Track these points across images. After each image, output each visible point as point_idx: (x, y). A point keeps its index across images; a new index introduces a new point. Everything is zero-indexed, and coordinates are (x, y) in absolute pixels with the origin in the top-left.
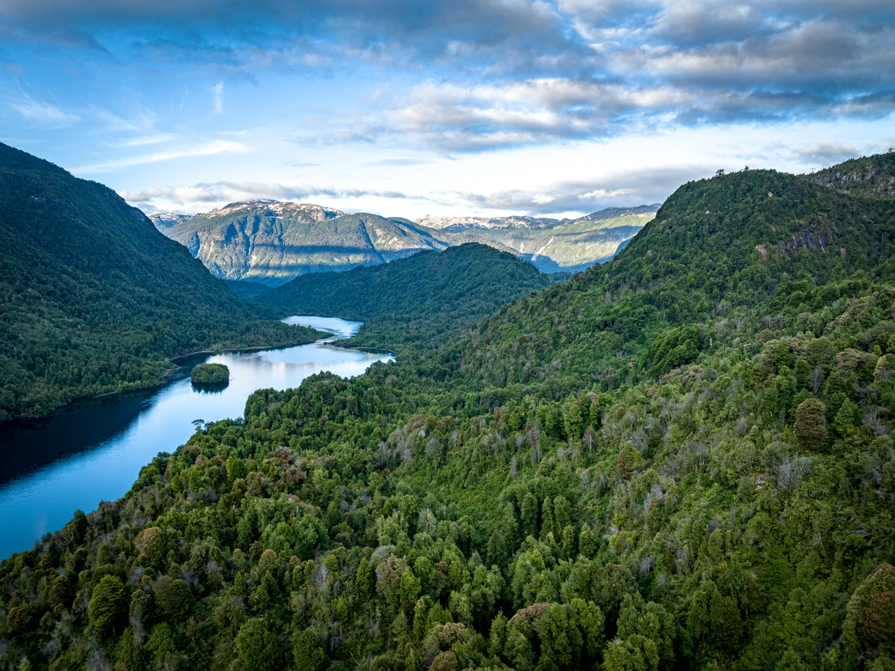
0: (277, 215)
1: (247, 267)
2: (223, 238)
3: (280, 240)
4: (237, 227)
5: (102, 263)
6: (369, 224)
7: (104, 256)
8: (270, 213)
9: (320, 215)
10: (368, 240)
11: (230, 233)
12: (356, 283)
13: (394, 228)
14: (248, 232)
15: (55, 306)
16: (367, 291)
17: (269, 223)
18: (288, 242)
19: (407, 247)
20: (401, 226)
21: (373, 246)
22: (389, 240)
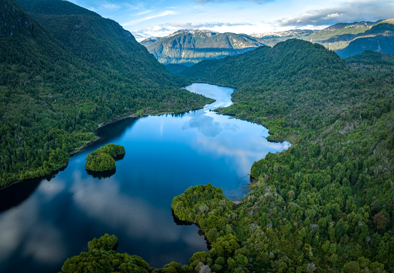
0: (193, 35)
1: (180, 58)
2: (172, 46)
3: (194, 46)
4: (177, 40)
5: (99, 57)
6: (230, 37)
7: (100, 53)
8: (190, 34)
9: (210, 34)
10: (230, 44)
11: (174, 43)
12: (227, 65)
13: (241, 38)
14: (181, 43)
15: (49, 86)
16: (233, 69)
17: (189, 38)
18: (197, 46)
19: (246, 47)
20: (244, 37)
21: (232, 47)
22: (239, 44)
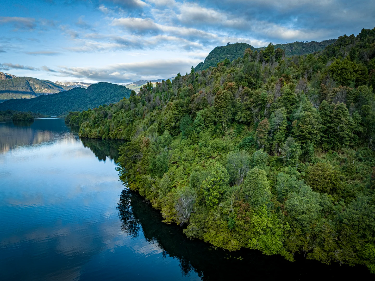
6: (31, 82)
9: (4, 76)
10: (31, 89)
13: (45, 84)
19: (52, 93)
20: (48, 84)
21: (34, 92)
22: (43, 90)
